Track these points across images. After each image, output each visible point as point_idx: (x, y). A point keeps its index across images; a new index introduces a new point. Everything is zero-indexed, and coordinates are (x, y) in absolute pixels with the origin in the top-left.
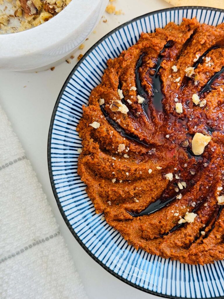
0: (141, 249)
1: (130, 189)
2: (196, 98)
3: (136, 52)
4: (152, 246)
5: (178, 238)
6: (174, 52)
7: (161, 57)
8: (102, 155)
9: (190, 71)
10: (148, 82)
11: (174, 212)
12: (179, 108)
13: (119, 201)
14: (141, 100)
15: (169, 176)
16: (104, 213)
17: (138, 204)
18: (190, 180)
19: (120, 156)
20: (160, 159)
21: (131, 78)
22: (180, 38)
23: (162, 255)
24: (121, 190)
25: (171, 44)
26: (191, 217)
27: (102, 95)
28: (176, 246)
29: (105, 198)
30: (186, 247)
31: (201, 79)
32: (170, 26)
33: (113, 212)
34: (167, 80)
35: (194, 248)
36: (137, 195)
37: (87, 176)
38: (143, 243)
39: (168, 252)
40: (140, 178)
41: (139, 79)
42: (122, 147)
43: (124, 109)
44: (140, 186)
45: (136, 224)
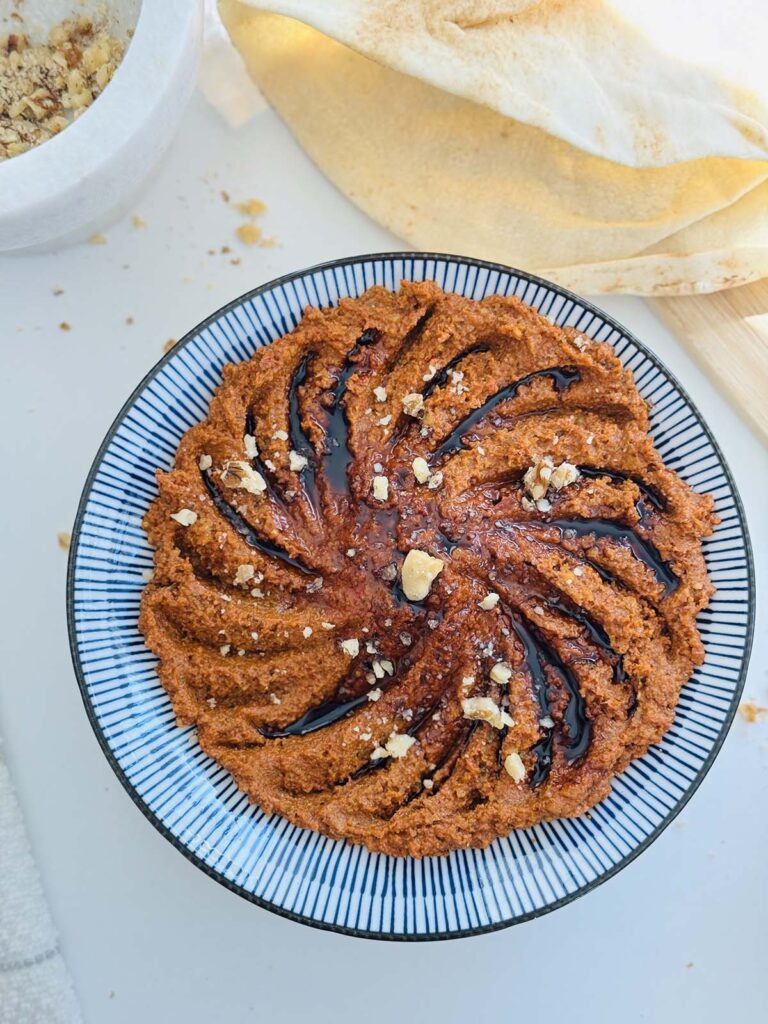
0: (278, 814)
1: (262, 673)
2: (420, 467)
3: (289, 351)
4: (304, 808)
5: (366, 794)
6: (380, 356)
7: (348, 364)
8: (196, 587)
9: (413, 402)
10: (316, 421)
11: (358, 731)
12: (381, 487)
13: (233, 698)
14: (298, 462)
15: (351, 647)
16: (196, 726)
17: (280, 708)
18: (401, 658)
19: (243, 591)
20: (331, 604)
21: (277, 411)
22: (396, 325)
23: (327, 830)
24: (239, 673)
25: (372, 338)
26: (400, 745)
27: (206, 448)
28: (360, 811)
29: (201, 689)
30: (386, 814)
31: (438, 422)
32: (375, 295)
33: (217, 723)
34: (359, 419)
35: (399, 820)
36: (276, 687)
37: (158, 635)
38: (284, 801)
39: (340, 824)
40: (287, 648)
41: (295, 415)
42: (245, 573)
43: (255, 483)
44: (283, 666)
45: (269, 755)
